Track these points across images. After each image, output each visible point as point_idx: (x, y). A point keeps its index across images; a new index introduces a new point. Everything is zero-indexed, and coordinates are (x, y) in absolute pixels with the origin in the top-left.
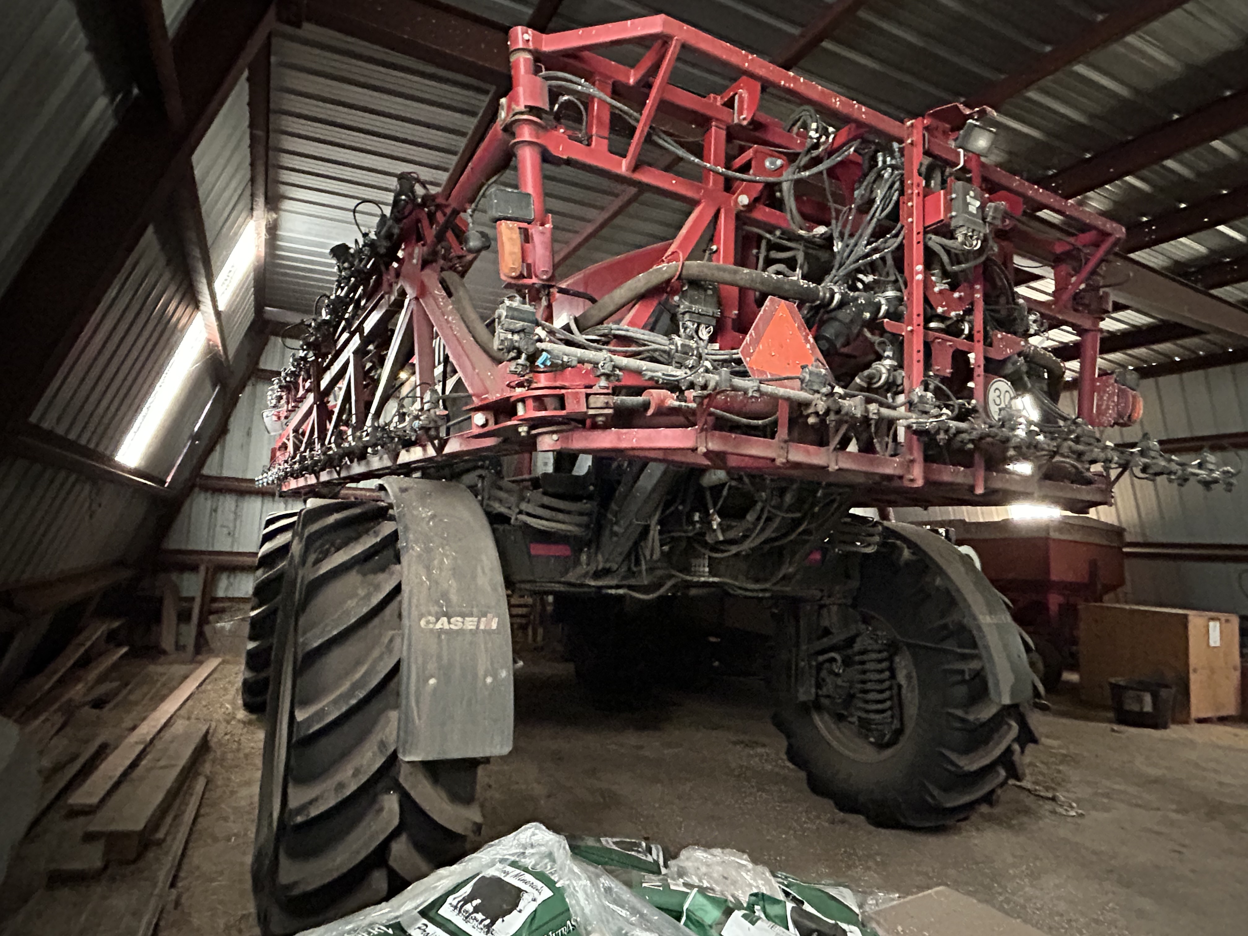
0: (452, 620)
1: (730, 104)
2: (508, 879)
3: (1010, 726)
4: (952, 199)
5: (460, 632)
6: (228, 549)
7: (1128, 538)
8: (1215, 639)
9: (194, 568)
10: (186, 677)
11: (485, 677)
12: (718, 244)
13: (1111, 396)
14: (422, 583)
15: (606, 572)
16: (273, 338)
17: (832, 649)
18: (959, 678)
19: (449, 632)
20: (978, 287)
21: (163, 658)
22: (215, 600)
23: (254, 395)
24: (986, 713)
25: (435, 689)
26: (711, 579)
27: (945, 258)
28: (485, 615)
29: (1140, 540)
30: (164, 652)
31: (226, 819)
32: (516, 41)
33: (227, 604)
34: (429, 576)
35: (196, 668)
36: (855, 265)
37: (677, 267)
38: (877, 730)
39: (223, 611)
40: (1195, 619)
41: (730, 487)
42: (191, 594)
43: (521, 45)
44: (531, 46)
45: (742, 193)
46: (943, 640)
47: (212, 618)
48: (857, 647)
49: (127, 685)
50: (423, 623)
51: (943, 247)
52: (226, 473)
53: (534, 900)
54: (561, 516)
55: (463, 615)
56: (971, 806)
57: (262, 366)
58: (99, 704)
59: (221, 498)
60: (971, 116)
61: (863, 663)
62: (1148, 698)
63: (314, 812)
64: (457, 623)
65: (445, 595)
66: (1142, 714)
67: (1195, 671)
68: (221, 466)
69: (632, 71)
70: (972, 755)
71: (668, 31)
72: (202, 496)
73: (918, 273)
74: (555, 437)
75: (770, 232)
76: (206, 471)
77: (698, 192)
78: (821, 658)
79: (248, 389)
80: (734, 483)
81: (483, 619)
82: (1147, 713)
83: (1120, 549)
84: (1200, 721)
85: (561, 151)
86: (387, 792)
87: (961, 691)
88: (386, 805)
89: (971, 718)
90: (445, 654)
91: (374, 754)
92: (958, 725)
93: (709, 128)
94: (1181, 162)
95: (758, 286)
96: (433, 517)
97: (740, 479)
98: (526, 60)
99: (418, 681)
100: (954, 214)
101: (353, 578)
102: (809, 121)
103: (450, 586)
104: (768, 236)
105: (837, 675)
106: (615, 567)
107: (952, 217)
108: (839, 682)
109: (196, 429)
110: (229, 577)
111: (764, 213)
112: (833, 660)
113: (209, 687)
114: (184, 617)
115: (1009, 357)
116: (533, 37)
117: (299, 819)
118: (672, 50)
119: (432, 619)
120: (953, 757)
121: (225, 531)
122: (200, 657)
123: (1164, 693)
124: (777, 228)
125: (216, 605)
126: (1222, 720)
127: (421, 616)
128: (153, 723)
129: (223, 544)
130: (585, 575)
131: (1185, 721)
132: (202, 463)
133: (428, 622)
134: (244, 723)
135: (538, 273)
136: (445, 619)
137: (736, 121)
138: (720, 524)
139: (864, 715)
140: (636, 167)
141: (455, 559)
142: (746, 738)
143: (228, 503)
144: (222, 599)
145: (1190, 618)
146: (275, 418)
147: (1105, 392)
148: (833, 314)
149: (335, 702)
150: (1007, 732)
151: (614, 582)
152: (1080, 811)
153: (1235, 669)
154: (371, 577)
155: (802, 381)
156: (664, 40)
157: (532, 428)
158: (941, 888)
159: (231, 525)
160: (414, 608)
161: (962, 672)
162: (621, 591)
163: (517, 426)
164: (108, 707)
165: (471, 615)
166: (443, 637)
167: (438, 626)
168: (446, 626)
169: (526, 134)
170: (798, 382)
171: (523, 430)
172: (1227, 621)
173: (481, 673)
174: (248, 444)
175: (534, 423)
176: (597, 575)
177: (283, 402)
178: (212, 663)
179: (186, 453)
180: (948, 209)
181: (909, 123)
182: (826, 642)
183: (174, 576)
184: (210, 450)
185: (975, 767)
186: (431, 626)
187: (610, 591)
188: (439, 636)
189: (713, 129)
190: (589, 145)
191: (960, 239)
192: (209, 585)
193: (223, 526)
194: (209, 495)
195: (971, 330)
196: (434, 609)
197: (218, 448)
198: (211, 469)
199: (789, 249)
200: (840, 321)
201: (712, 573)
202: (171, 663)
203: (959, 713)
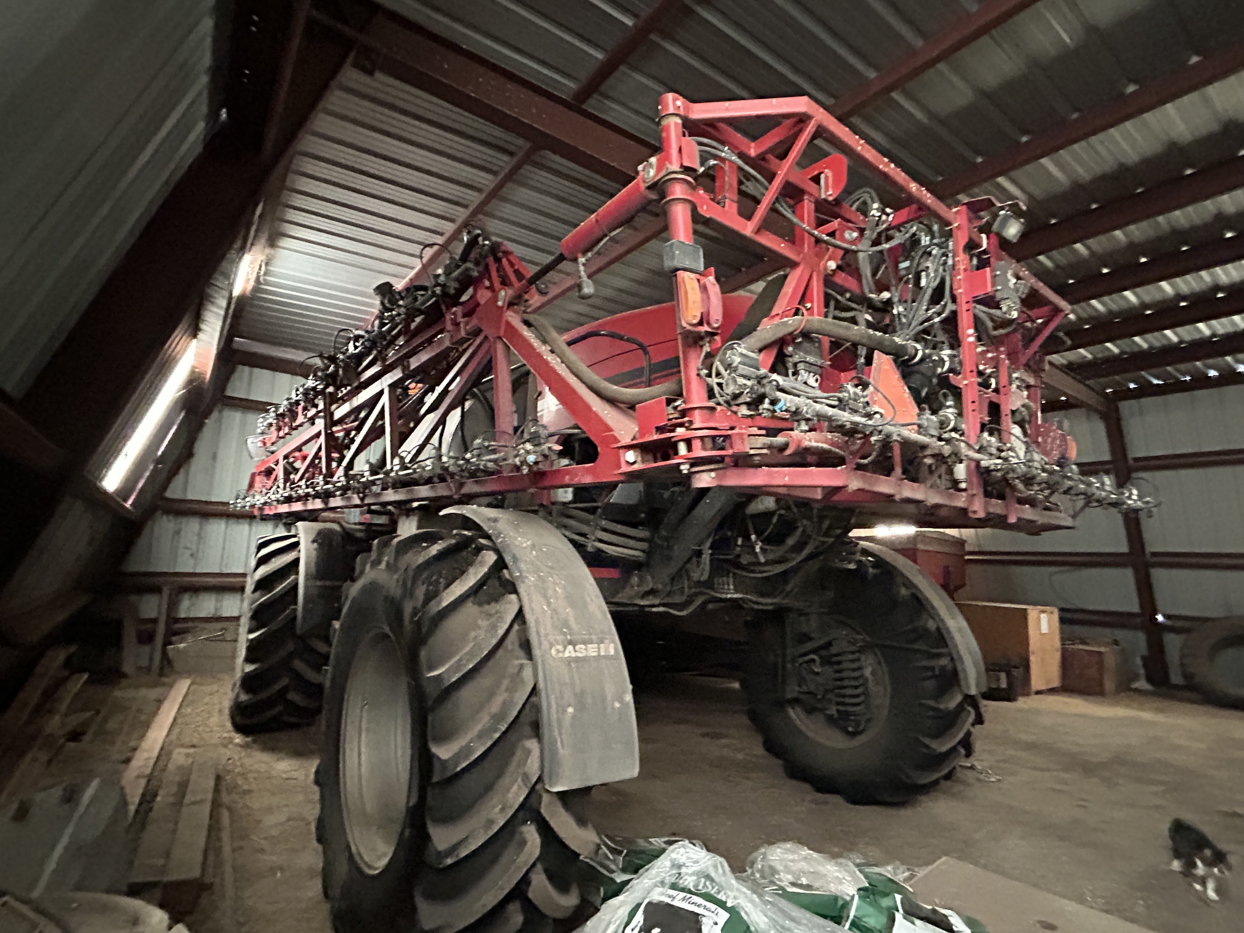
0: (577, 647)
1: (816, 180)
2: (676, 903)
3: (969, 712)
4: (996, 276)
5: (585, 659)
6: (191, 571)
7: (968, 548)
8: (1044, 628)
9: (156, 590)
10: (160, 702)
11: (613, 701)
12: (812, 302)
13: (1054, 439)
14: (544, 611)
15: (652, 592)
16: (240, 367)
17: (814, 651)
18: (930, 674)
19: (577, 660)
20: (1002, 349)
21: (124, 682)
22: (177, 620)
23: (219, 420)
24: (953, 702)
25: (574, 717)
26: (735, 596)
27: (990, 324)
28: (602, 642)
29: (977, 549)
30: (125, 676)
31: (262, 851)
32: (666, 107)
33: (190, 624)
34: (549, 604)
35: (169, 691)
36: (921, 328)
37: (802, 321)
38: (853, 721)
39: (185, 631)
40: (1033, 612)
41: (781, 516)
42: (153, 615)
43: (671, 110)
44: (682, 112)
45: (830, 259)
46: (915, 641)
47: (174, 639)
48: (834, 650)
49: (98, 712)
50: (553, 652)
51: (989, 314)
52: (190, 497)
53: (716, 924)
54: (632, 543)
55: (585, 643)
56: (936, 783)
57: (229, 393)
58: (75, 736)
59: (184, 520)
60: (1002, 208)
61: (839, 663)
62: (1003, 676)
63: (464, 852)
64: (582, 651)
65: (566, 624)
66: (998, 689)
67: (1033, 653)
68: (185, 490)
69: (753, 145)
70: (940, 740)
71: (810, 112)
72: (165, 517)
73: (969, 336)
74: (713, 474)
75: (842, 295)
76: (169, 494)
77: (799, 255)
78: (801, 660)
79: (215, 415)
80: (783, 512)
81: (602, 645)
82: (1004, 689)
83: (962, 556)
84: (1038, 693)
85: (705, 210)
86: (524, 822)
87: (930, 685)
88: (528, 836)
89: (942, 706)
90: (577, 681)
91: (520, 788)
92: (931, 713)
93: (802, 200)
94: (1049, 258)
95: (865, 341)
96: (533, 546)
97: (788, 508)
98: (676, 124)
99: (558, 712)
100: (999, 288)
101: (470, 609)
102: (869, 201)
103: (567, 613)
104: (839, 297)
105: (817, 674)
106: (660, 586)
107: (997, 290)
108: (819, 679)
109: (160, 453)
110: (191, 597)
111: (841, 279)
112: (813, 661)
113: (189, 710)
114: (146, 638)
115: (1018, 409)
116: (683, 104)
117: (449, 861)
118: (810, 129)
119: (560, 647)
120: (927, 741)
121: (188, 552)
122: (165, 680)
123: (1015, 672)
124: (847, 291)
125: (177, 626)
126: (1052, 691)
127: (551, 646)
128: (146, 755)
129: (185, 565)
130: (636, 596)
131: (1028, 694)
132: (165, 487)
133: (558, 651)
134: (241, 746)
135: (712, 322)
136: (570, 647)
137: (823, 196)
138: (761, 548)
139: (841, 708)
140: (758, 231)
141: (564, 588)
142: (709, 730)
143: (192, 525)
144: (185, 620)
145: (1029, 611)
146: (260, 444)
147: (1049, 436)
148: (916, 368)
149: (481, 736)
150: (968, 717)
151: (657, 601)
152: (998, 777)
153: (1057, 651)
154: (487, 607)
155: (920, 426)
156: (802, 119)
157: (692, 465)
158: (944, 859)
159: (194, 548)
160: (543, 638)
161: (932, 669)
162: (661, 609)
163: (679, 464)
164: (87, 738)
165: (591, 642)
166: (573, 665)
167: (567, 654)
168: (574, 655)
169: (678, 191)
170: (915, 427)
171: (685, 468)
172: (1052, 613)
173: (609, 697)
174: (214, 467)
175: (696, 462)
176: (645, 595)
177: (273, 429)
178: (182, 686)
179: (149, 478)
180: (994, 284)
181: (955, 210)
182: (809, 646)
183: (133, 598)
184: (173, 472)
185: (944, 749)
186: (561, 655)
187: (654, 610)
188: (569, 665)
189: (806, 202)
190: (724, 207)
191: (1004, 309)
192: (173, 605)
193: (186, 548)
194: (171, 517)
195: (997, 384)
196: (560, 638)
197: (182, 471)
198: (174, 492)
199: (853, 309)
200: (923, 374)
201: (736, 591)
202: (137, 687)
203: (932, 703)
